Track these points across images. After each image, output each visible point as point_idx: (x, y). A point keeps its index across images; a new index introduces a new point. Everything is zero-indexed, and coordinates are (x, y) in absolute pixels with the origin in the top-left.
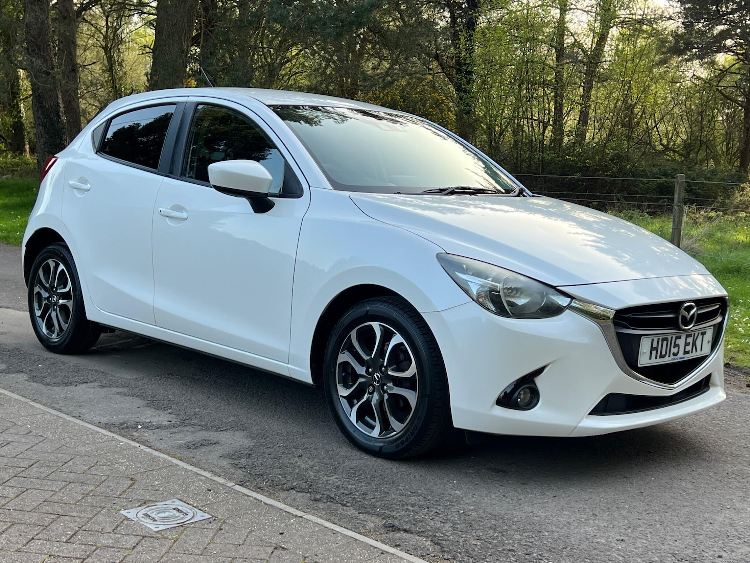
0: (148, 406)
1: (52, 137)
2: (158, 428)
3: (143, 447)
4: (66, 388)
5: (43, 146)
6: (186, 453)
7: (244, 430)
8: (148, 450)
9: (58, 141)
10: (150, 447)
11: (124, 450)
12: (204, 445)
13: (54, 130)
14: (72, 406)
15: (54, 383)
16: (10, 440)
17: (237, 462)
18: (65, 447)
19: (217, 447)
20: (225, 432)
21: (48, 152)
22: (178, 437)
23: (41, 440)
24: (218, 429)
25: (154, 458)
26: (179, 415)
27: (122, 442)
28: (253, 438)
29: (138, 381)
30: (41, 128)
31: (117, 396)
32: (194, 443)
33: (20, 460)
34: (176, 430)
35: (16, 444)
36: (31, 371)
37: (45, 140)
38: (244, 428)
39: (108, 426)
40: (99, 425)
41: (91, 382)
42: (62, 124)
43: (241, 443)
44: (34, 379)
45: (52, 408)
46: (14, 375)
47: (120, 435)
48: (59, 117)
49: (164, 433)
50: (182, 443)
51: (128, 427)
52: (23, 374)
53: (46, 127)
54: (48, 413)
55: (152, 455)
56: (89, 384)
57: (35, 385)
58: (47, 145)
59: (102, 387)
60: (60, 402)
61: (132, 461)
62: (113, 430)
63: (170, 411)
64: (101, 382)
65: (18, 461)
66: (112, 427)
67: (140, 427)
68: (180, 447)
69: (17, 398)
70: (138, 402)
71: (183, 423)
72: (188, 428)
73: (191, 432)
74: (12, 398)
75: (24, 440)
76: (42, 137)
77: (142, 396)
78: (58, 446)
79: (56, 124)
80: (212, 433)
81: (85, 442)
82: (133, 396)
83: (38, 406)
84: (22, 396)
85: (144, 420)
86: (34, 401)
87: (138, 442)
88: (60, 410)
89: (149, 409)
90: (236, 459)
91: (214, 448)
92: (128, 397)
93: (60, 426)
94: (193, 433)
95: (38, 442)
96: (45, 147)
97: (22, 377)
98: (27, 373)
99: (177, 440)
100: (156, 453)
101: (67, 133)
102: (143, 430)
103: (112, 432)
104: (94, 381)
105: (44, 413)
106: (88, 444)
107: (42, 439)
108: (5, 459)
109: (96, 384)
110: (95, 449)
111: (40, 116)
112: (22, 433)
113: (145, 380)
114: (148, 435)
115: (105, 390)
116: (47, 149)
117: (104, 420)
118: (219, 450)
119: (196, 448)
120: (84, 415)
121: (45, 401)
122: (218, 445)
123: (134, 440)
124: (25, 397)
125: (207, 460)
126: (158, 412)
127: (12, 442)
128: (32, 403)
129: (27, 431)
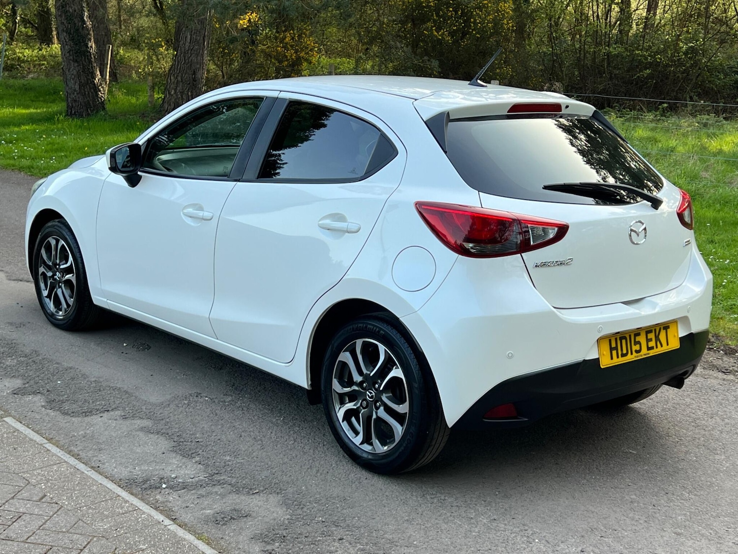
0: (174, 450)
1: (77, 44)
2: (184, 488)
3: (167, 522)
4: (86, 418)
5: (68, 55)
6: (214, 532)
7: (278, 493)
8: (173, 527)
9: (84, 49)
10: (174, 520)
11: (146, 527)
12: (234, 519)
13: (78, 36)
14: (91, 450)
15: (73, 413)
16: (21, 510)
17: (269, 548)
18: (81, 523)
19: (250, 522)
20: (256, 496)
21: (73, 61)
22: (206, 502)
23: (56, 510)
24: (250, 491)
25: (178, 542)
26: (207, 466)
27: (144, 513)
28: (288, 506)
29: (164, 407)
30: (65, 34)
31: (141, 434)
32: (223, 516)
33: (32, 546)
34: (202, 491)
35: (27, 518)
36: (48, 391)
37: (69, 47)
38: (278, 491)
39: (129, 485)
40: (119, 483)
41: (112, 410)
42: (87, 30)
43: (275, 515)
44: (51, 404)
45: (70, 452)
46: (30, 397)
47: (142, 499)
48: (84, 22)
49: (190, 496)
50: (210, 513)
51: (151, 487)
52: (39, 396)
53: (70, 34)
54: (65, 462)
55: (175, 535)
56: (112, 413)
57: (52, 413)
58: (71, 53)
59: (125, 418)
60: (78, 443)
61: (154, 546)
62: (134, 491)
63: (198, 459)
64: (124, 409)
65: (29, 547)
66: (134, 486)
67: (164, 486)
68: (206, 521)
69: (31, 437)
70: (164, 444)
71: (212, 480)
72: (216, 489)
73: (220, 495)
74: (26, 436)
75: (36, 511)
76: (67, 45)
77: (168, 434)
78: (73, 520)
79: (81, 30)
80: (243, 498)
81: (103, 513)
82: (158, 433)
83: (54, 449)
84: (37, 432)
85: (169, 474)
86: (50, 440)
87: (161, 512)
88: (77, 457)
89: (174, 455)
90: (269, 543)
91: (245, 523)
92: (152, 436)
93: (77, 485)
94: (223, 496)
95: (51, 513)
96: (70, 55)
97: (39, 401)
98: (44, 395)
99: (204, 509)
100: (181, 532)
101: (92, 40)
102: (168, 491)
103: (132, 494)
104: (116, 409)
105: (61, 462)
106: (107, 517)
107: (56, 507)
108: (15, 544)
109: (118, 413)
110: (114, 526)
111: (63, 21)
112: (34, 499)
113: (171, 406)
114: (173, 499)
115: (128, 422)
116: (71, 57)
117: (124, 473)
118: (251, 527)
119: (224, 524)
120: (104, 464)
121: (62, 443)
122: (249, 519)
123: (156, 509)
124: (41, 435)
125: (238, 543)
126: (185, 459)
127: (24, 513)
128: (49, 446)
129: (41, 495)
